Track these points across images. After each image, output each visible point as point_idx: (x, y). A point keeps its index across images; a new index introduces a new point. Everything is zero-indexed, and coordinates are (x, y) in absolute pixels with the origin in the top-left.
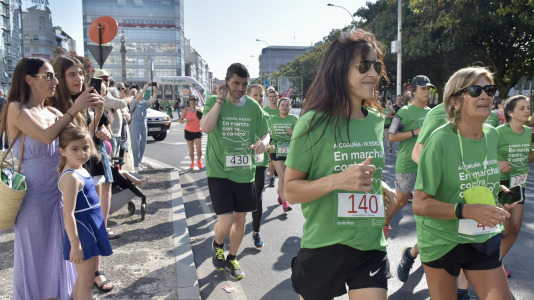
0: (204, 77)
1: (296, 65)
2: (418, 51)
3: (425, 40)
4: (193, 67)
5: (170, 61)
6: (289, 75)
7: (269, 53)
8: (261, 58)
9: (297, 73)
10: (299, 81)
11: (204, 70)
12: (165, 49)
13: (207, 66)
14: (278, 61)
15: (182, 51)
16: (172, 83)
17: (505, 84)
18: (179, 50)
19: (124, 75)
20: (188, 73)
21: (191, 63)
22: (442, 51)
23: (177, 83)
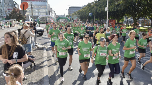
0: (54, 15)
1: (79, 12)
2: (112, 10)
3: (115, 7)
4: (51, 12)
5: (44, 11)
6: (76, 15)
7: (71, 8)
8: (69, 10)
9: (79, 14)
10: (79, 16)
11: (54, 13)
12: (43, 7)
13: (54, 12)
14: (73, 11)
15: (48, 8)
16: (45, 17)
17: (136, 19)
18: (47, 7)
19: (32, 14)
20: (49, 14)
21: (50, 11)
22: (119, 10)
23: (46, 17)
